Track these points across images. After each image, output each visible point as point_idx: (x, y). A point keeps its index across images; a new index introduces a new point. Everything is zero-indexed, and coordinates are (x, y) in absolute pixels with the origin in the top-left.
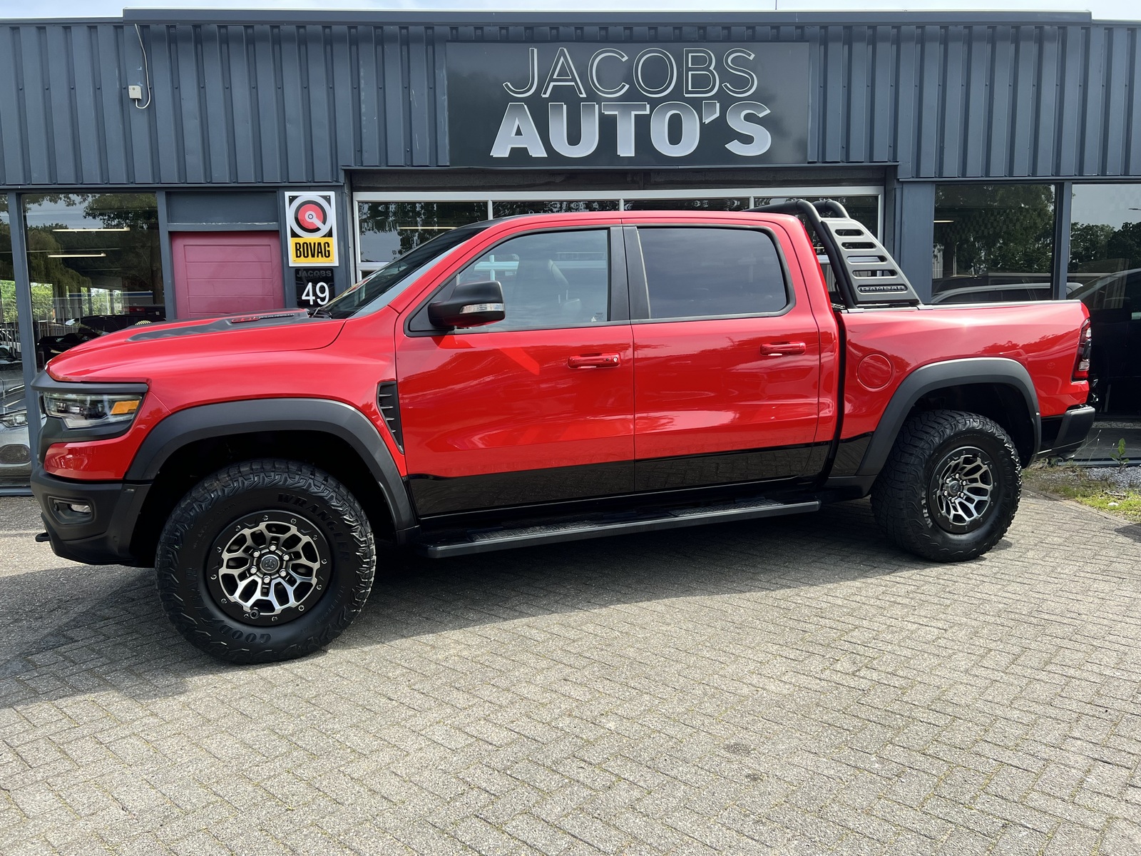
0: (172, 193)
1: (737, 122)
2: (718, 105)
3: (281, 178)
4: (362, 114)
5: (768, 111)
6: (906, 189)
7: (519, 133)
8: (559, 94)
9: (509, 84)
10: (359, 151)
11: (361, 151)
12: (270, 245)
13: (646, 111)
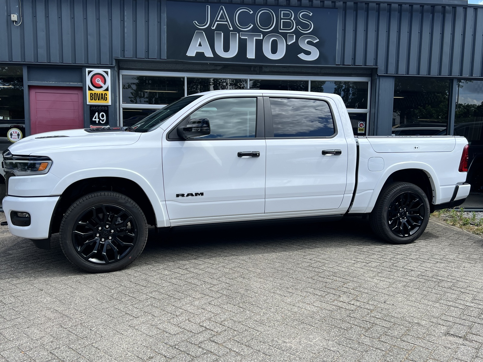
0: (30, 67)
1: (304, 45)
2: (295, 36)
3: (85, 61)
4: (125, 33)
5: (318, 40)
6: (381, 79)
7: (200, 45)
8: (220, 28)
9: (196, 22)
10: (123, 50)
12: (78, 94)
13: (261, 37)
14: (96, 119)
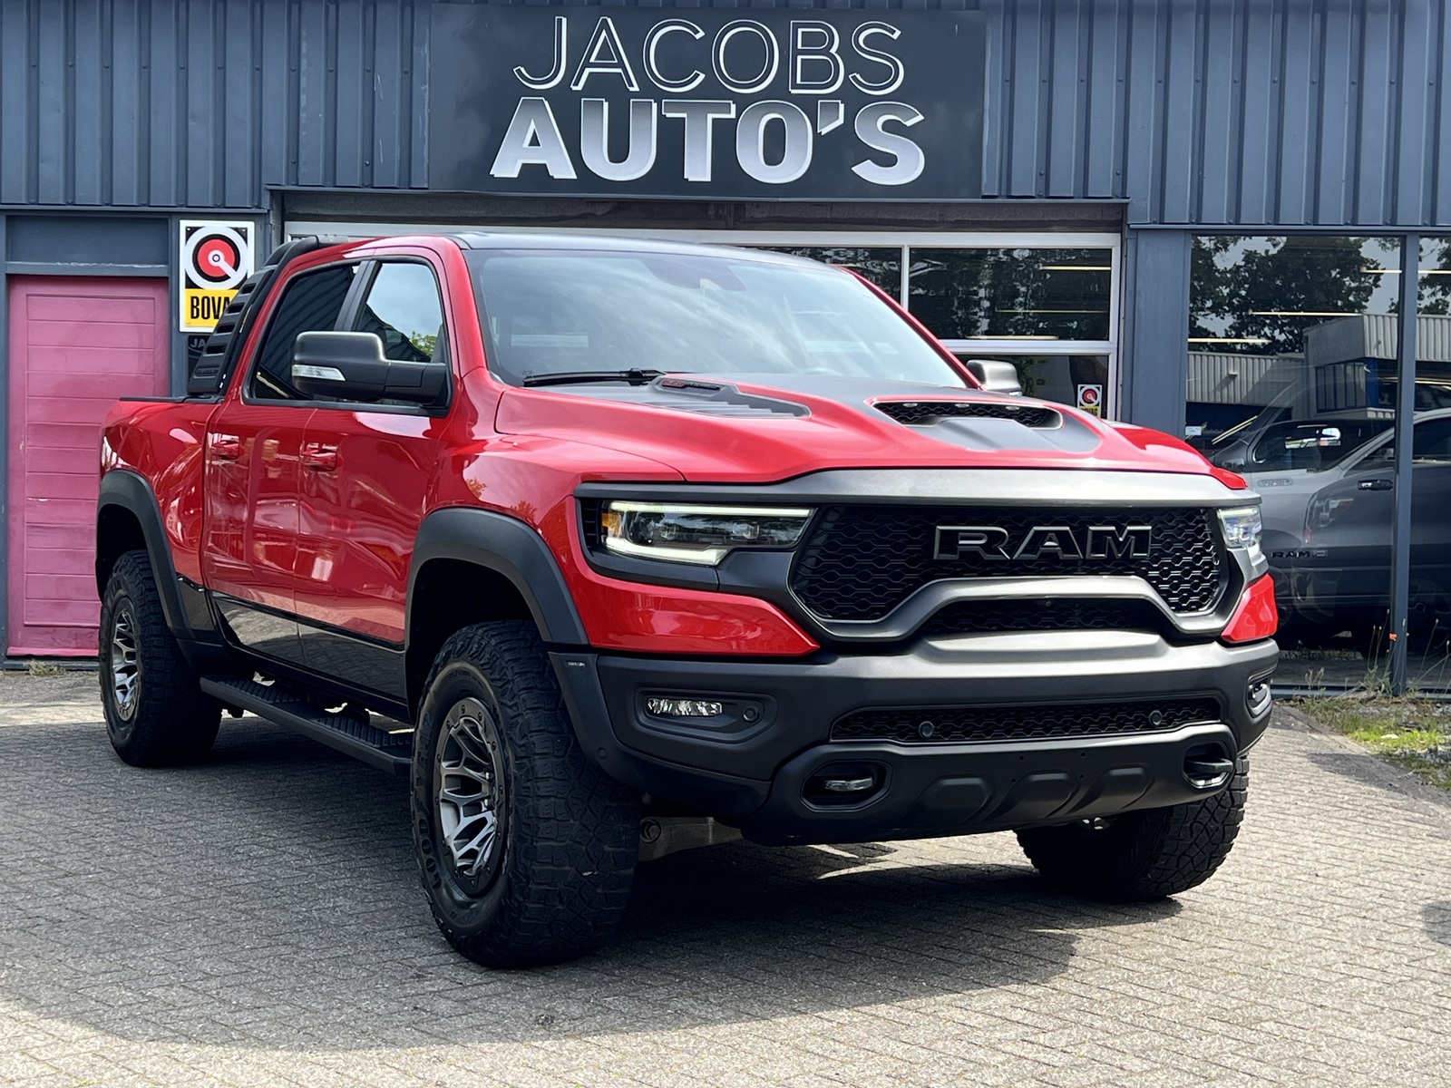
0: (15, 218)
1: (872, 132)
2: (842, 107)
3: (177, 199)
4: (301, 110)
5: (920, 117)
6: (1143, 242)
7: (534, 142)
9: (522, 69)
10: (294, 162)
11: (297, 163)
12: (153, 299)
13: (730, 113)
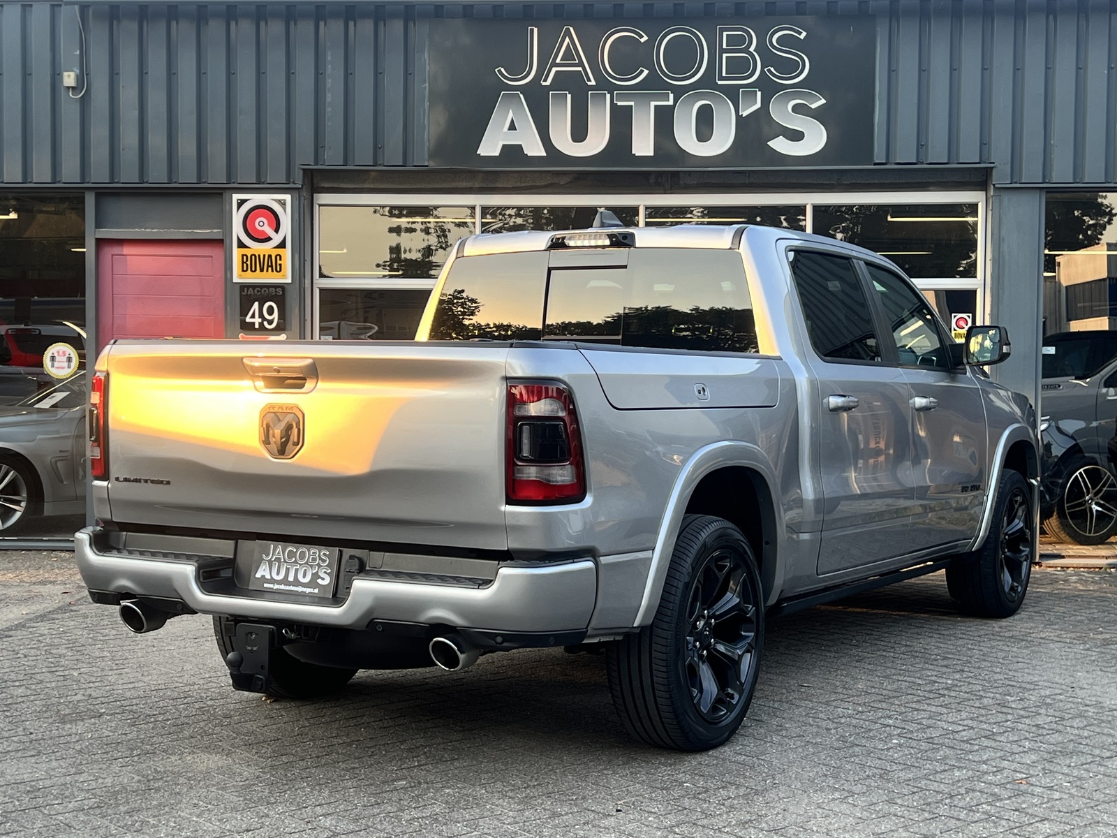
0: (103, 194)
1: (783, 114)
2: (759, 94)
3: (228, 178)
4: (327, 106)
5: (823, 101)
7: (512, 127)
8: (563, 82)
9: (502, 70)
11: (322, 147)
12: (212, 257)
13: (668, 101)
14: (254, 317)
